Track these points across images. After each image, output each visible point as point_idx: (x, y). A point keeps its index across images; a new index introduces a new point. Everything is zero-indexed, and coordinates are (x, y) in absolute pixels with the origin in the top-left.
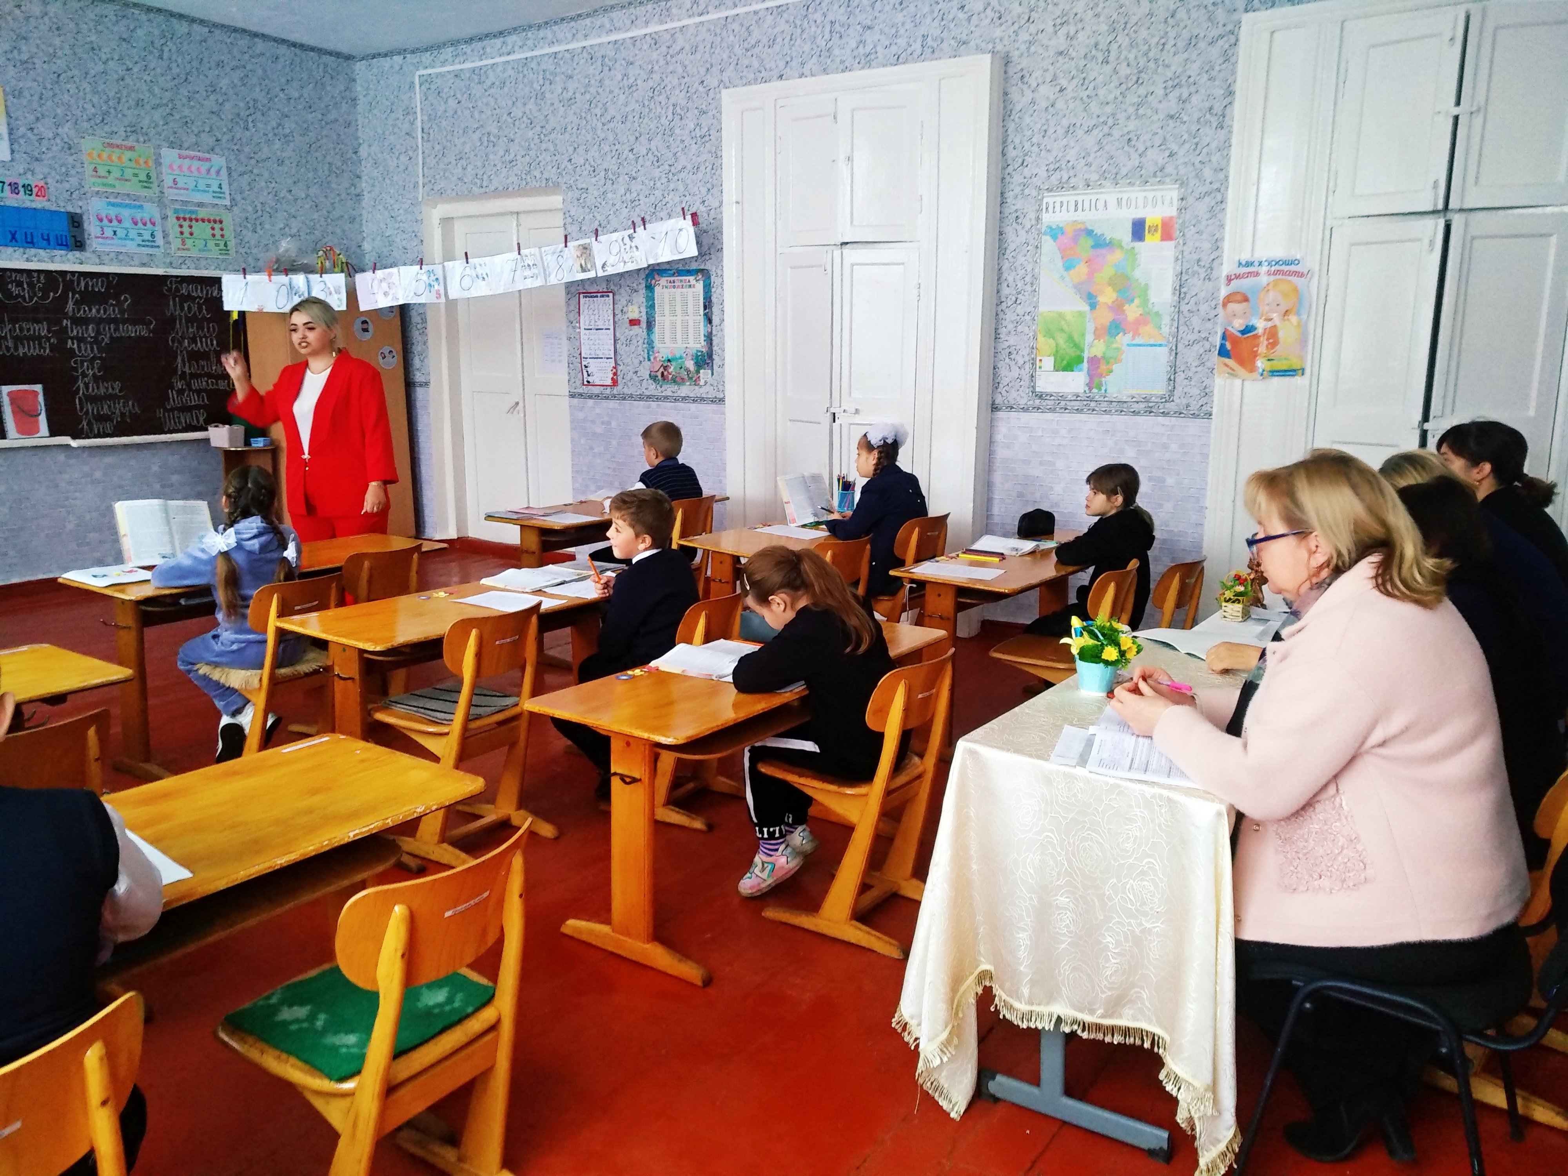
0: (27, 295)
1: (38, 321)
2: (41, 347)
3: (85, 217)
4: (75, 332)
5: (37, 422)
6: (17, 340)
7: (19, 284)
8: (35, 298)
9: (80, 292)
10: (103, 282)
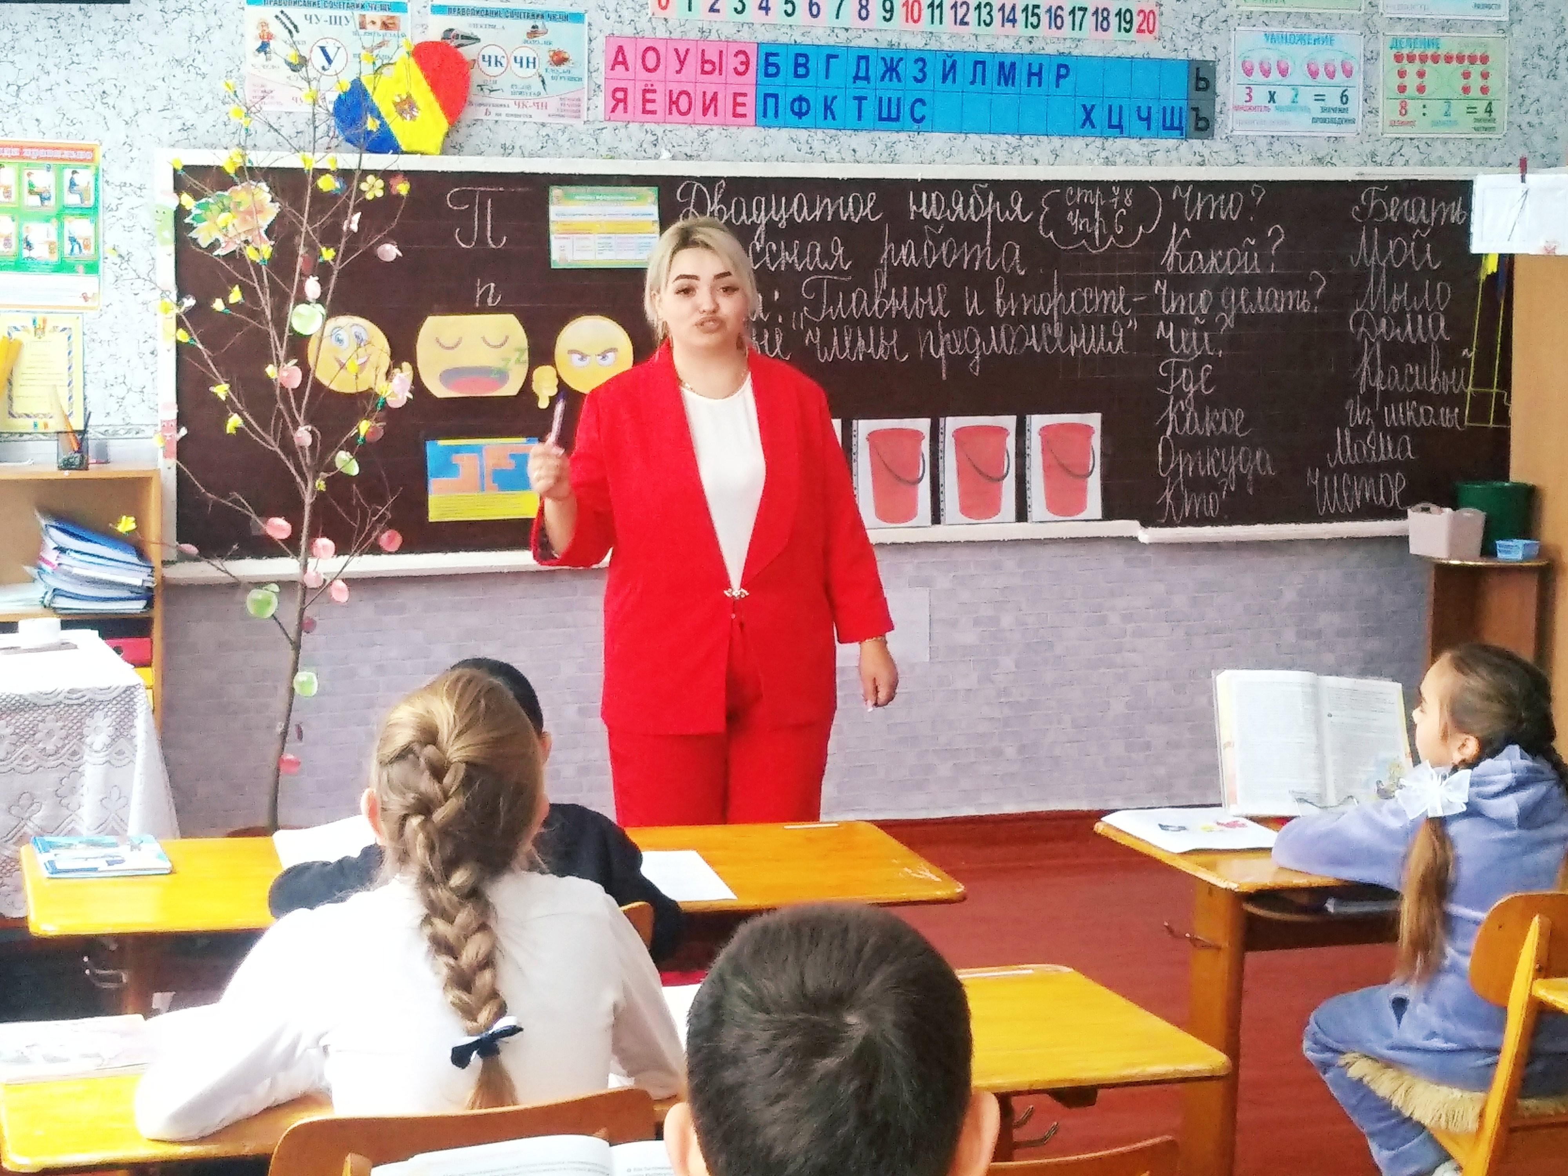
0: (1097, 233)
1: (1108, 284)
2: (1109, 337)
3: (1220, 68)
4: (1173, 305)
5: (1083, 490)
6: (1071, 323)
7: (1086, 210)
8: (1112, 238)
9: (1194, 225)
10: (1236, 200)
